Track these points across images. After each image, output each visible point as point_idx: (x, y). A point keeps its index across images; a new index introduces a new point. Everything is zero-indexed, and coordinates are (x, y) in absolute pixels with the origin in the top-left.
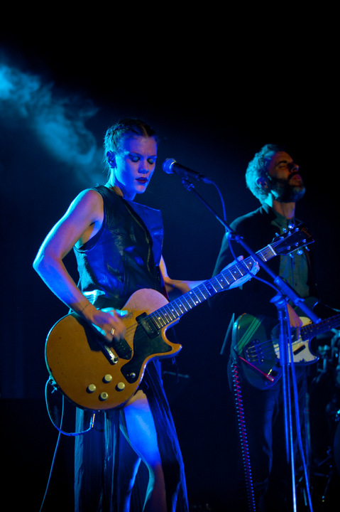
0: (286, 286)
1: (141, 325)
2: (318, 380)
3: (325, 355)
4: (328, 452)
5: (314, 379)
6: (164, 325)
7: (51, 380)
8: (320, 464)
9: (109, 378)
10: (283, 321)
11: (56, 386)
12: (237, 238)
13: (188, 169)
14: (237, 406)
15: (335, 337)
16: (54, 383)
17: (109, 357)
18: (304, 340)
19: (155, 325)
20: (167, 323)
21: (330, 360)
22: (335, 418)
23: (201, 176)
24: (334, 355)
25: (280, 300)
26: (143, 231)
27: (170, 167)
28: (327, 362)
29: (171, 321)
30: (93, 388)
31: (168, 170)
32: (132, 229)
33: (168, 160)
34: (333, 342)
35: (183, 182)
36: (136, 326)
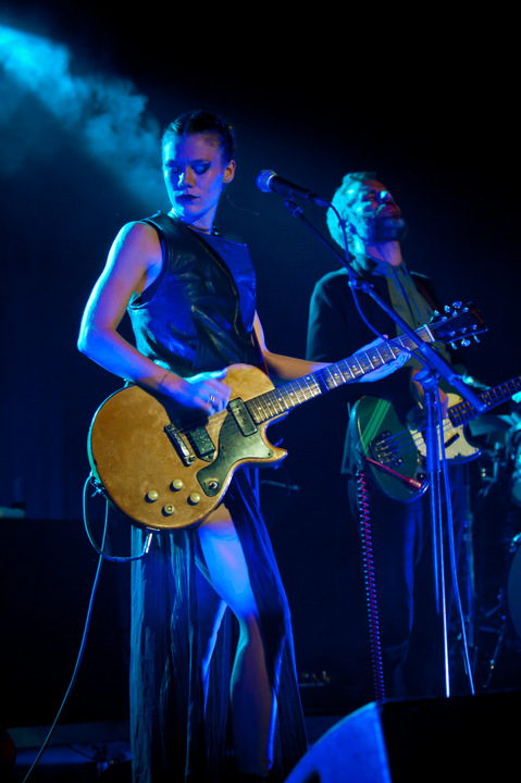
0: (436, 356)
1: (233, 415)
2: (486, 493)
3: (496, 457)
4: (499, 597)
5: (481, 492)
6: (266, 420)
7: (93, 478)
8: (488, 614)
9: (179, 484)
10: (432, 408)
11: (100, 486)
12: (364, 286)
13: (293, 186)
14: (364, 532)
15: (511, 430)
16: (98, 481)
17: (181, 455)
18: (455, 425)
19: (252, 417)
20: (270, 417)
21: (503, 464)
22: (510, 547)
23: (313, 196)
24: (510, 456)
25: (428, 377)
26: (226, 277)
27: (268, 183)
28: (500, 467)
29: (275, 415)
30: (154, 495)
31: (265, 187)
32: (208, 274)
33: (264, 172)
34: (507, 437)
35: (287, 204)
36: (225, 415)
